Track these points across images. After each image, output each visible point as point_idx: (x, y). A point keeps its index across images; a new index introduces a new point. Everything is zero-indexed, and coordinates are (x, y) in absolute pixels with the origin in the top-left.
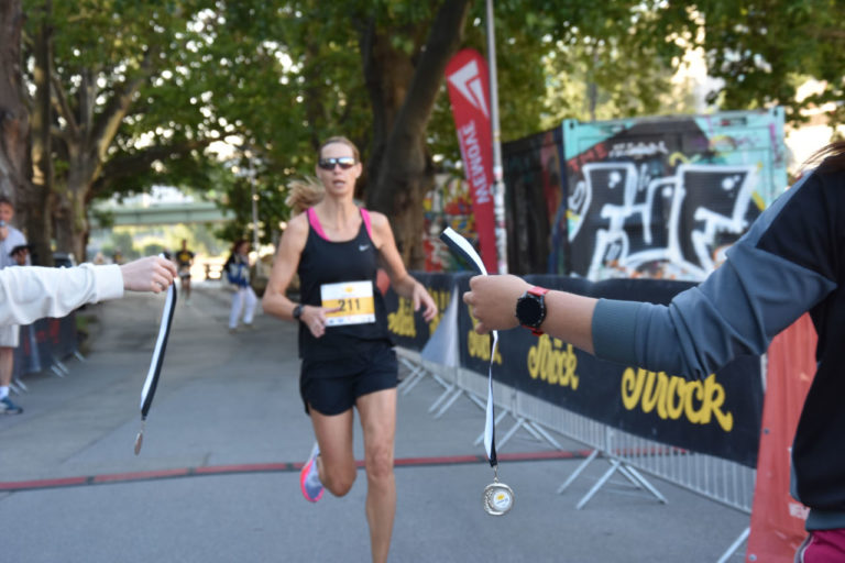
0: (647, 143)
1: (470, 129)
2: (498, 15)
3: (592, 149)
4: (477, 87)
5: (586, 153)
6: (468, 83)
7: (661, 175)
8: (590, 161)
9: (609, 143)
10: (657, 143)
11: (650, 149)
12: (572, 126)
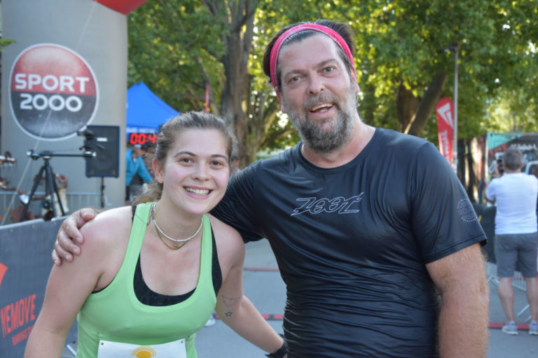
0: (527, 145)
1: (445, 133)
2: (460, 82)
3: (501, 146)
4: (449, 115)
5: (497, 148)
6: (445, 113)
7: (533, 160)
8: (499, 151)
9: (509, 144)
10: (532, 145)
11: (529, 148)
12: (491, 135)
